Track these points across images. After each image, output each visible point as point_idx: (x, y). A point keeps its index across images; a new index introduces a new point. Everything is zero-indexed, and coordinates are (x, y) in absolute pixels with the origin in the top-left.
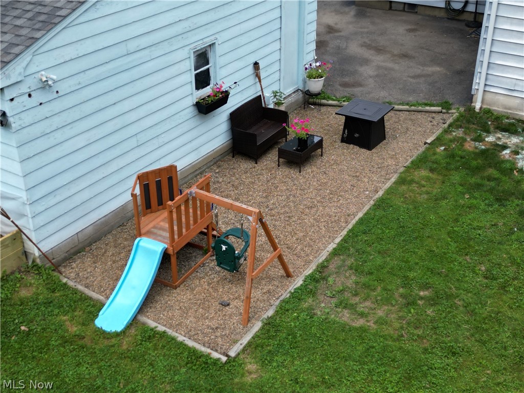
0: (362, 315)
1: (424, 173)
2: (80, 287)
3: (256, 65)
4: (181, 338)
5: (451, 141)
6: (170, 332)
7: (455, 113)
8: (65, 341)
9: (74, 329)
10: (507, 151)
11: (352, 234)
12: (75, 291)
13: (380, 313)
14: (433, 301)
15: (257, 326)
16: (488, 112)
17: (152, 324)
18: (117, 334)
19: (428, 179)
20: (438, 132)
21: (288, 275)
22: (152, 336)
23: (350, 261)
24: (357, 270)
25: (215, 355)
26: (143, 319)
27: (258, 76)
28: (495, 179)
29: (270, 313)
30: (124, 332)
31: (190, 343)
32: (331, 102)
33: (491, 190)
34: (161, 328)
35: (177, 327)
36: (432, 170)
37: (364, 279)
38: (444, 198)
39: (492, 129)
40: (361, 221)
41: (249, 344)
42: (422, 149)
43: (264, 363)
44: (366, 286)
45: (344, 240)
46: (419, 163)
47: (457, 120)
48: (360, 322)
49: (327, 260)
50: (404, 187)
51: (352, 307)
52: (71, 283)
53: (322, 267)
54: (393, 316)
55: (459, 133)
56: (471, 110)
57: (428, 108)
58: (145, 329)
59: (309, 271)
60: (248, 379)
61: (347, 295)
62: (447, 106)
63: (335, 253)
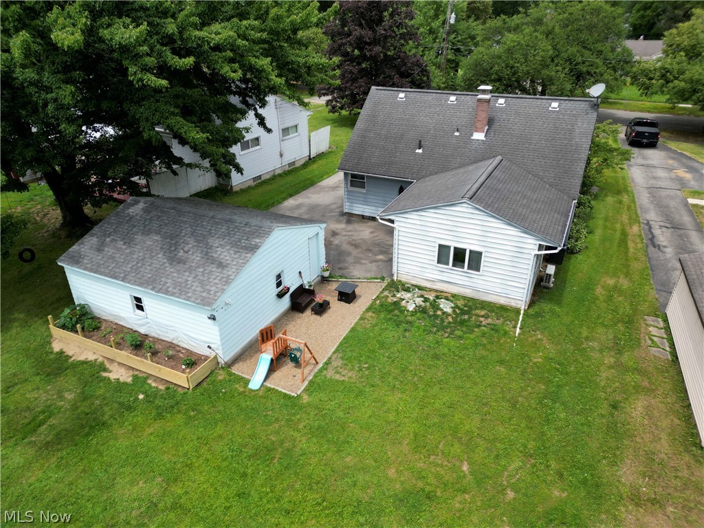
0: (343, 376)
1: (370, 314)
2: (240, 374)
3: (300, 272)
4: (280, 390)
5: (383, 297)
6: (276, 388)
7: (386, 283)
8: (239, 394)
9: (242, 389)
10: (404, 301)
11: (341, 344)
12: (239, 376)
13: (350, 374)
14: (368, 369)
15: (306, 383)
16: (400, 281)
17: (269, 385)
18: (257, 390)
19: (372, 317)
20: (378, 293)
21: (317, 363)
22: (270, 389)
23: (340, 355)
24: (342, 358)
25: (293, 394)
26: (265, 384)
27: (301, 276)
28: (398, 316)
29: (311, 378)
30: (259, 389)
31: (284, 391)
32: (333, 279)
33: (394, 321)
34: (272, 387)
35: (278, 386)
36: (374, 313)
37: (344, 362)
38: (377, 325)
39: (400, 290)
40: (344, 338)
41: (304, 389)
42: (371, 302)
43: (309, 396)
44: (345, 365)
45: (338, 347)
46: (368, 310)
47: (386, 286)
48: (343, 378)
49: (331, 356)
50: (362, 322)
51: (340, 373)
52: (236, 373)
53: (330, 359)
54: (354, 375)
55: (386, 293)
56: (393, 280)
57: (375, 280)
58: (267, 387)
59: (324, 361)
60: (304, 401)
61: (338, 368)
62: (383, 279)
63: (334, 353)
